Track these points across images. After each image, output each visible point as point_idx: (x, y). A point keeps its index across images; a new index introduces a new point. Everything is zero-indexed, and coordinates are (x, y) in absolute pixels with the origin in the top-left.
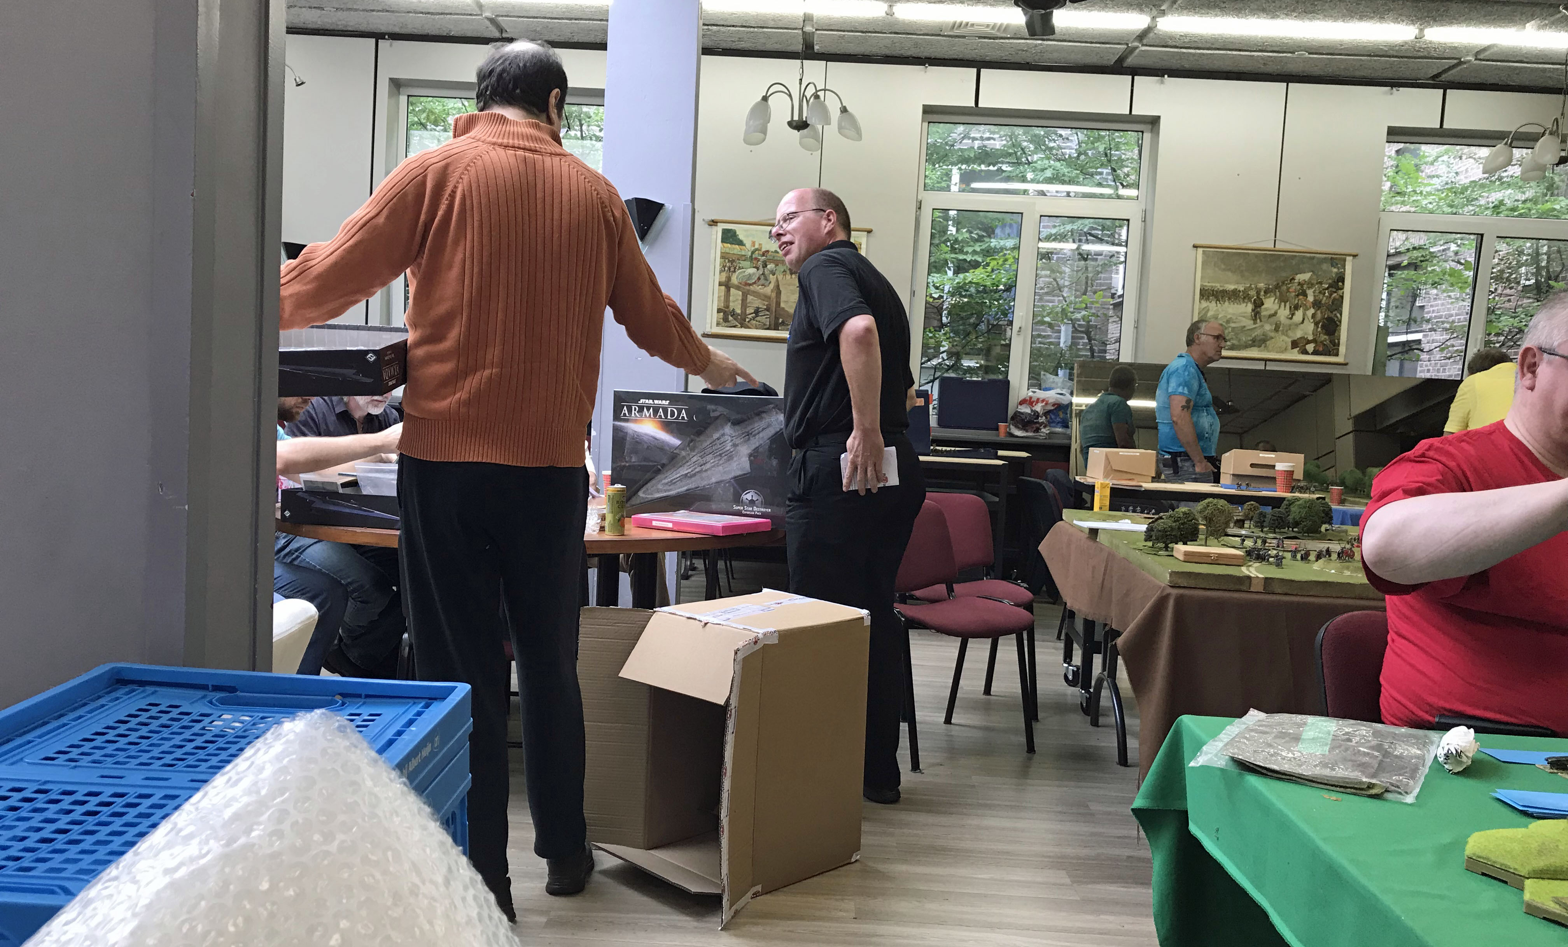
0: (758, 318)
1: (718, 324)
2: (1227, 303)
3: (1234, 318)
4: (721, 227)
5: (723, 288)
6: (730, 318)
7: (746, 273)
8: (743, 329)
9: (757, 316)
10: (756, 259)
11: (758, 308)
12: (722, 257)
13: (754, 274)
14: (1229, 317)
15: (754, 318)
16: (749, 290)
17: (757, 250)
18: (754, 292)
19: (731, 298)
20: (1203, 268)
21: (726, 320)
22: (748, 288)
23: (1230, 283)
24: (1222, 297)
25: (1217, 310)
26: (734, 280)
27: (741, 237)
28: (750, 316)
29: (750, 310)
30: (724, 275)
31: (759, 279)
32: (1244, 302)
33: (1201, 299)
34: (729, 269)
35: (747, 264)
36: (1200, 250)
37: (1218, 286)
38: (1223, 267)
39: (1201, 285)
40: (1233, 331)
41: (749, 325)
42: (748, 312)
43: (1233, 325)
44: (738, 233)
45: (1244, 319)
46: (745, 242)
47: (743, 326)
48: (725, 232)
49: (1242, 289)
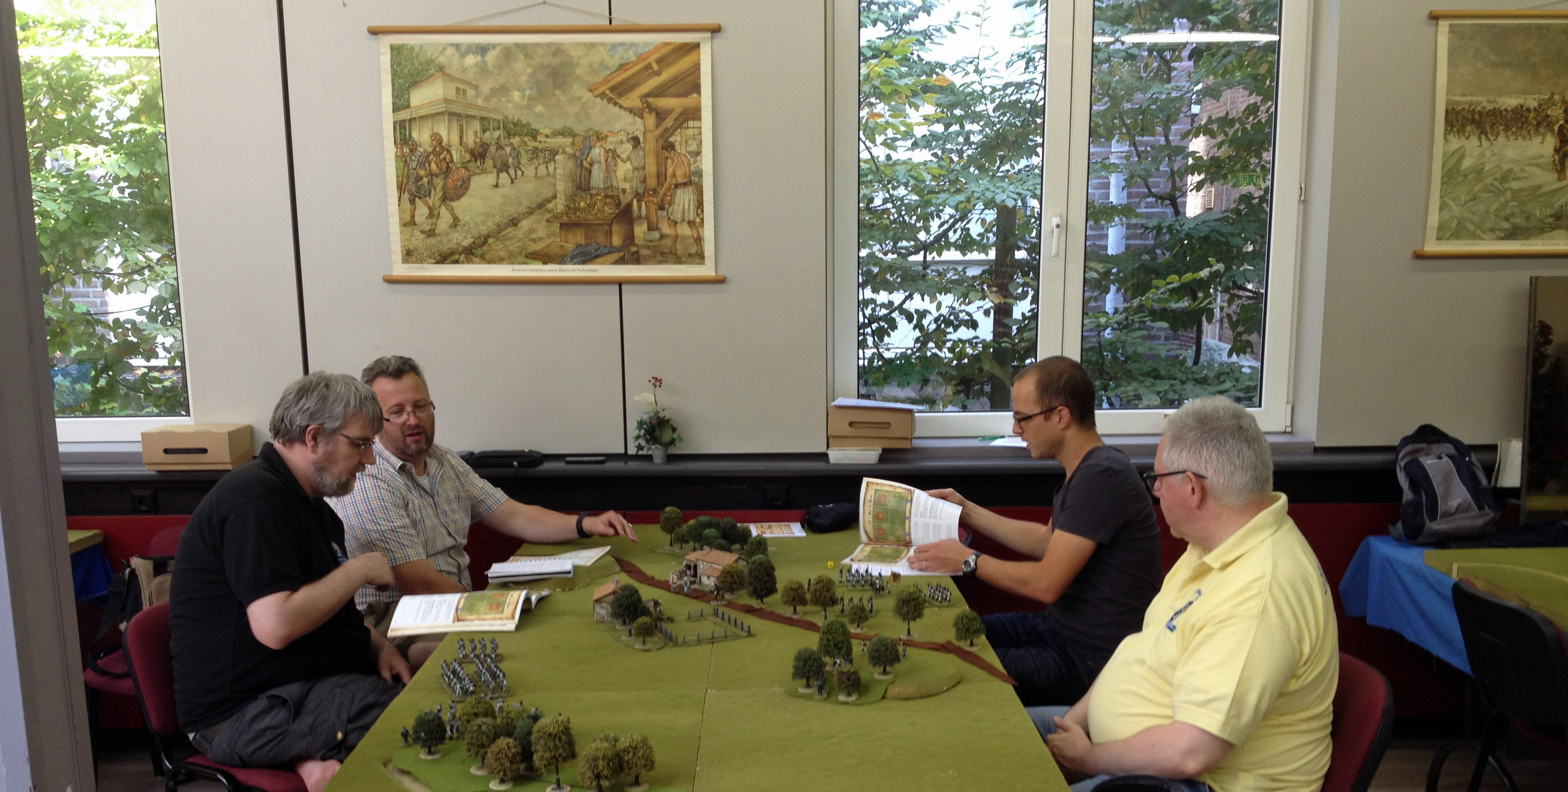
2: (1501, 139)
3: (1516, 169)
14: (1506, 167)
20: (1451, 65)
23: (1508, 93)
24: (1492, 125)
25: (1483, 155)
32: (1537, 132)
33: (1447, 133)
36: (1444, 26)
37: (1483, 102)
38: (1493, 57)
39: (1448, 102)
40: (1514, 198)
43: (1516, 185)
45: (1538, 171)
49: (1533, 104)
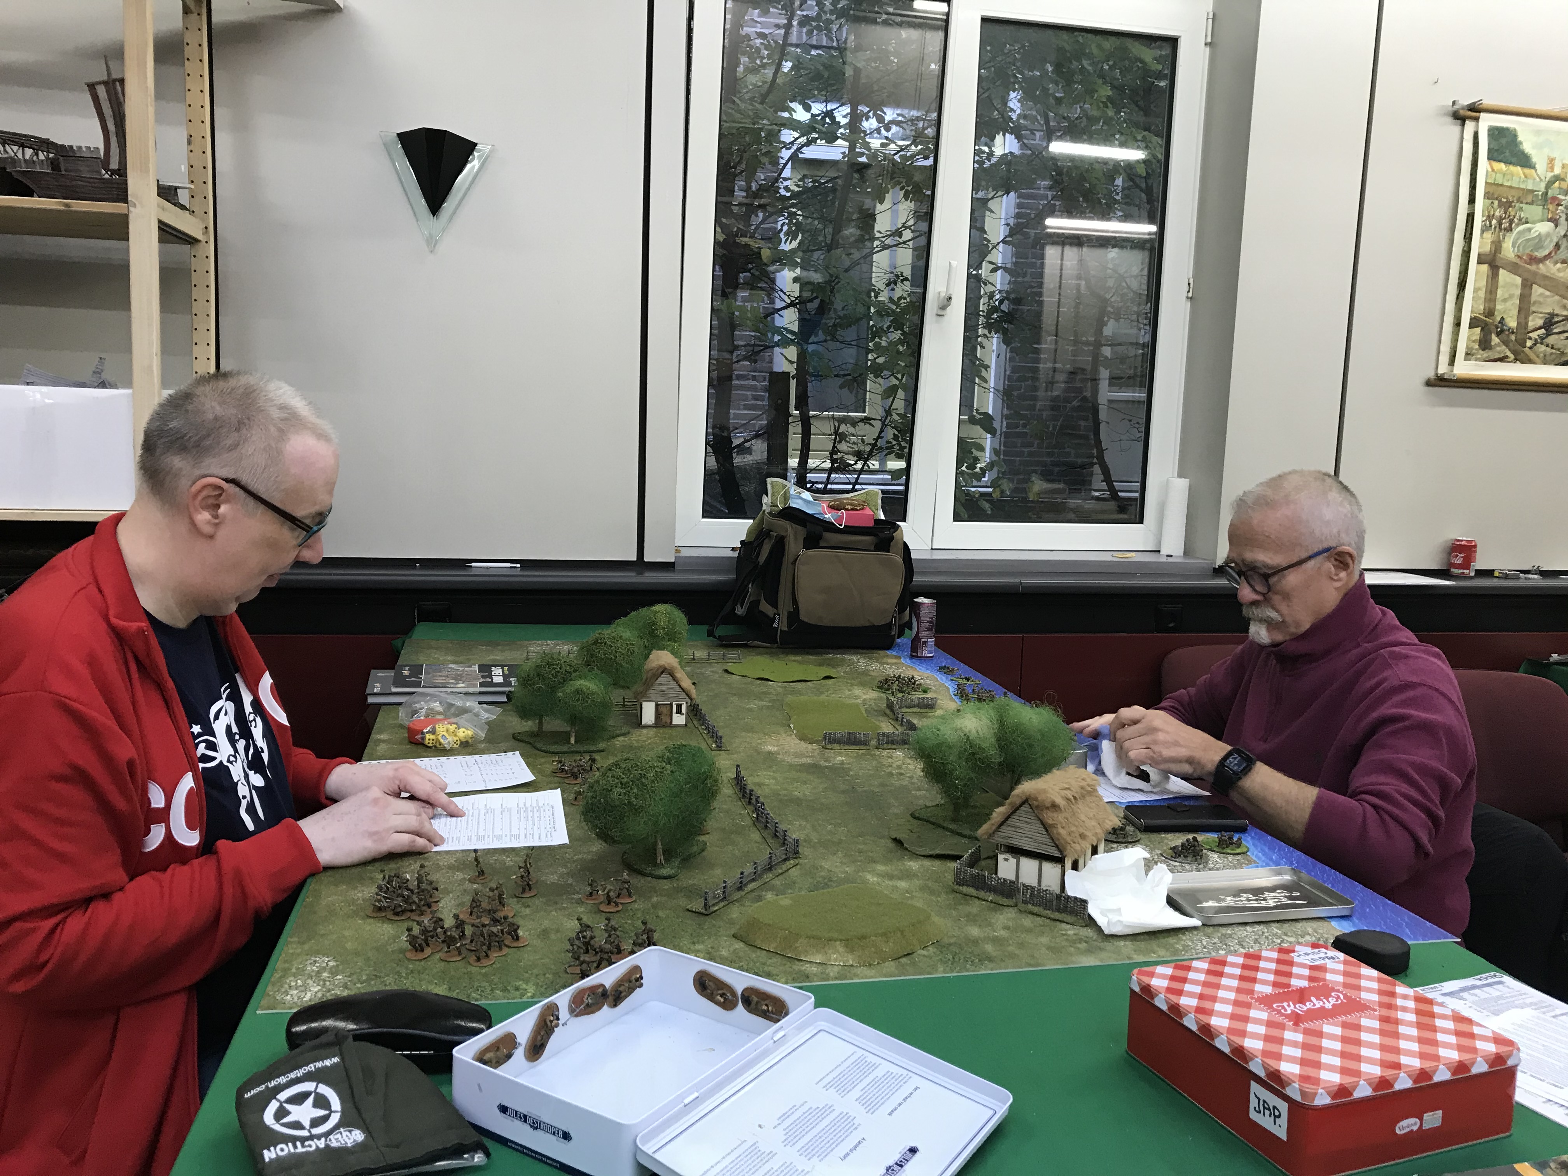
0: (1551, 340)
1: (1468, 355)
4: (1487, 121)
5: (1485, 268)
6: (1495, 340)
7: (1533, 234)
8: (1518, 364)
9: (1549, 334)
10: (1554, 198)
11: (1552, 315)
12: (1488, 195)
13: (1548, 235)
15: (1542, 337)
16: (1535, 274)
17: (1557, 178)
18: (1546, 277)
19: (1500, 292)
21: (1485, 344)
22: (1533, 268)
26: (1509, 250)
27: (1527, 147)
28: (1534, 335)
29: (1536, 321)
30: (1488, 235)
31: (1558, 246)
34: (1500, 224)
35: (1536, 211)
41: (1532, 356)
42: (1531, 324)
44: (1520, 138)
46: (1534, 159)
47: (1521, 358)
48: (1496, 133)
